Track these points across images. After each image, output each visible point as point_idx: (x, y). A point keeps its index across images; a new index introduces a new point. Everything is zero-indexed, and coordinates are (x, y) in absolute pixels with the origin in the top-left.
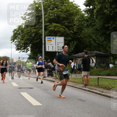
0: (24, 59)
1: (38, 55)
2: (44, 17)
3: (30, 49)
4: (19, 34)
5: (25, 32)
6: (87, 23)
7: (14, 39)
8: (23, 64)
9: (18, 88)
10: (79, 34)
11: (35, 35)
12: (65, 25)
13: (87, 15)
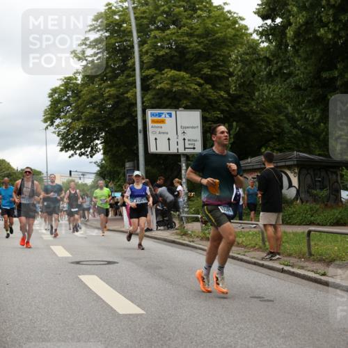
0: (83, 175)
1: (128, 165)
2: (140, 51)
3: (100, 146)
4: (68, 103)
5: (86, 98)
6: (267, 70)
7: (54, 118)
8: (82, 190)
9: (73, 263)
10: (247, 100)
11: (116, 106)
12: (204, 76)
13: (266, 44)
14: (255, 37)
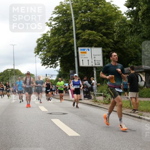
0: (52, 76)
1: (71, 71)
2: (75, 22)
3: (59, 64)
4: (45, 45)
5: (53, 43)
6: (130, 30)
7: (39, 51)
8: (51, 83)
9: (48, 114)
10: (122, 43)
11: (65, 46)
12: (103, 33)
13: (129, 19)
14: (125, 15)
